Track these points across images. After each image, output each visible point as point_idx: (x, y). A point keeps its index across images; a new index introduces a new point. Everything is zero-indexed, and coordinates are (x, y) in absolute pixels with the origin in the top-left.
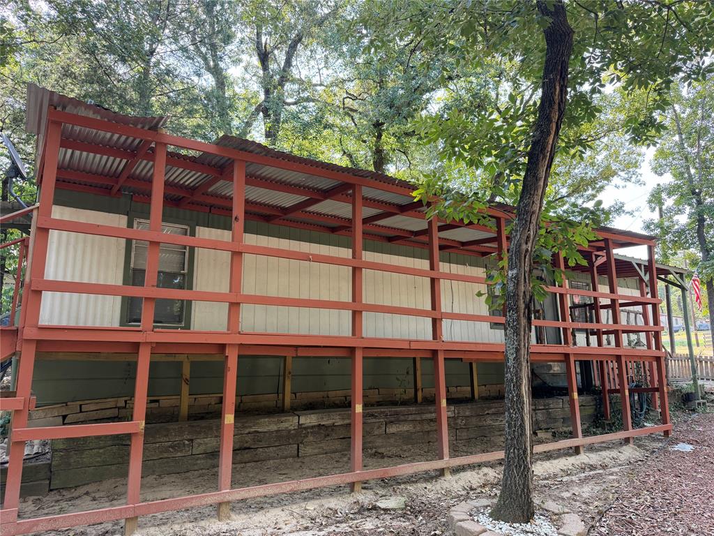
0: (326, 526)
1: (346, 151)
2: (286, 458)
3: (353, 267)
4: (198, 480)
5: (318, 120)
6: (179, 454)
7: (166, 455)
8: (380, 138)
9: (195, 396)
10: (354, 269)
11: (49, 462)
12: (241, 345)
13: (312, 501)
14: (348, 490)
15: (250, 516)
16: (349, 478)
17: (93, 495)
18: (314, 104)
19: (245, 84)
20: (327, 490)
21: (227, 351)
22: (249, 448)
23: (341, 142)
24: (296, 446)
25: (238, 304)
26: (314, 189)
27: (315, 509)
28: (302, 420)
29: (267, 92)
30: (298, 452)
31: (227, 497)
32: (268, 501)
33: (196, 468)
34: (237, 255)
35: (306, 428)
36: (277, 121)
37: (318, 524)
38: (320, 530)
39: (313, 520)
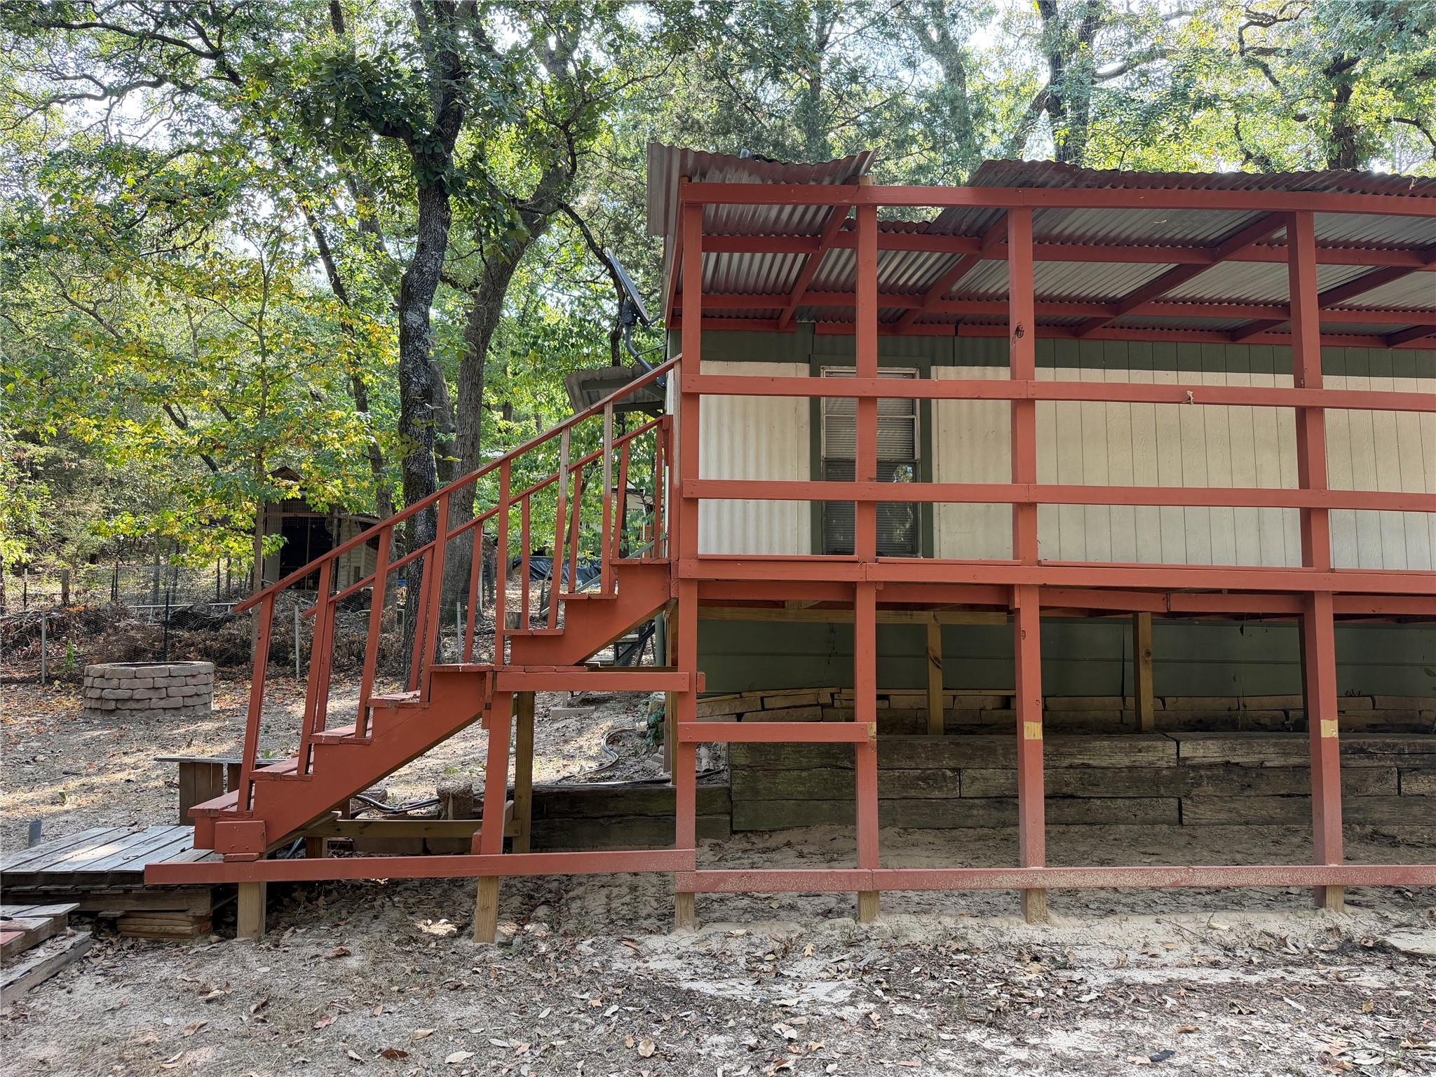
0: (1261, 966)
1: (1253, 151)
2: (1154, 823)
3: (1297, 407)
4: (978, 845)
5: (1179, 95)
6: (936, 794)
7: (913, 793)
8: (1347, 99)
9: (954, 692)
10: (1302, 413)
11: (727, 785)
12: (1044, 588)
13: (1224, 914)
14: (1310, 902)
15: (1089, 922)
16: (1312, 875)
17: (799, 848)
18: (1164, 61)
19: (1006, 60)
20: (1258, 896)
21: (1017, 600)
22: (1073, 797)
23: (1238, 133)
24: (1174, 802)
25: (1033, 505)
26: (1185, 243)
27: (1231, 930)
28: (1187, 750)
29: (1056, 62)
30: (1181, 814)
31: (1040, 879)
32: (1124, 901)
33: (970, 822)
34: (1023, 406)
35: (1195, 768)
36: (1082, 120)
37: (1241, 960)
38: (1248, 972)
39: (1229, 950)
